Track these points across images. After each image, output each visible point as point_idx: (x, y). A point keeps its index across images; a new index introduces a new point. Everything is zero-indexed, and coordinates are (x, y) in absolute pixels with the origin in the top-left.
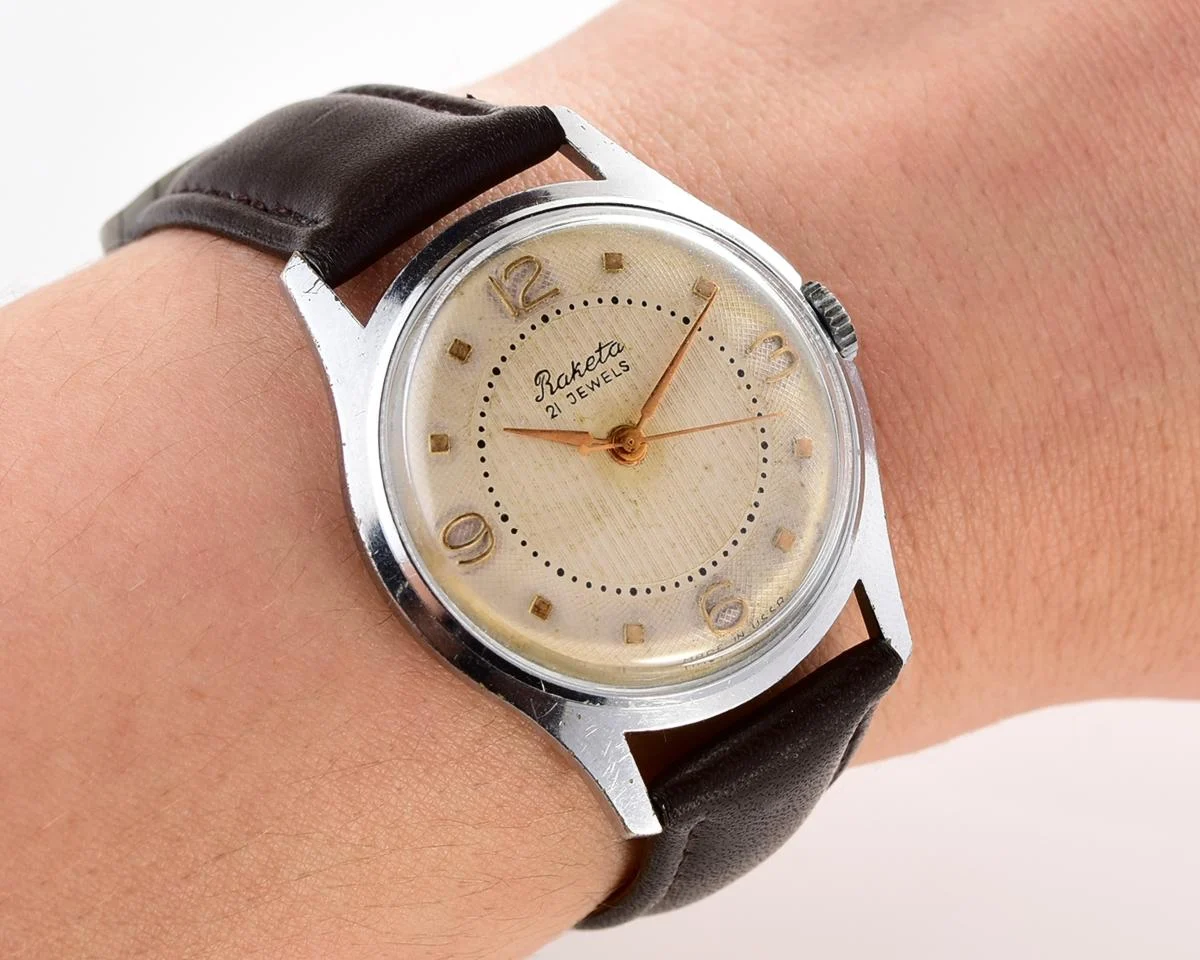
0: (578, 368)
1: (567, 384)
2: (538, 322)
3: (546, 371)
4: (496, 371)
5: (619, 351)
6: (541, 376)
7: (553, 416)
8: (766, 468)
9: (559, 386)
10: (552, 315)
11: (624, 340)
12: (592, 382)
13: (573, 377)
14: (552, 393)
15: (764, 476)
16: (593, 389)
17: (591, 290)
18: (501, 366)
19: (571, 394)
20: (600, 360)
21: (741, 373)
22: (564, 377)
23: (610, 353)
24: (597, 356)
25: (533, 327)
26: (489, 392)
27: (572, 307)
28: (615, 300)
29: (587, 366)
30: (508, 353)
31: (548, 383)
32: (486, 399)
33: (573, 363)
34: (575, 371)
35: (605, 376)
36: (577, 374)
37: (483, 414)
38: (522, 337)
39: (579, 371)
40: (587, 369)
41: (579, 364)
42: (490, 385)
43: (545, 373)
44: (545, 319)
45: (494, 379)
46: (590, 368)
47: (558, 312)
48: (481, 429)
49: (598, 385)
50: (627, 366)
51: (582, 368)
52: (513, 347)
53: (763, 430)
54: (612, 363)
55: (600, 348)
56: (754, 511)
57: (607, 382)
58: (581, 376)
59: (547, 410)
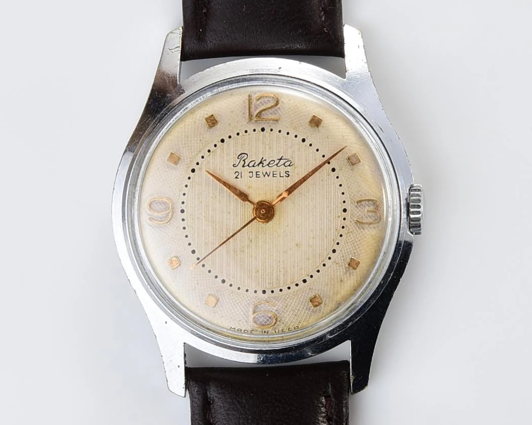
0: (264, 162)
1: (253, 166)
2: (259, 129)
3: (247, 155)
4: (223, 141)
5: (289, 165)
6: (243, 155)
7: (236, 178)
8: (328, 262)
9: (248, 165)
10: (267, 130)
11: (296, 161)
12: (266, 173)
13: (259, 165)
14: (243, 166)
15: (324, 265)
16: (264, 176)
17: (295, 128)
18: (226, 139)
19: (252, 172)
20: (277, 164)
21: (345, 210)
22: (254, 162)
23: (284, 164)
24: (277, 162)
25: (254, 130)
26: (212, 148)
27: (280, 131)
28: (304, 140)
29: (269, 164)
30: (234, 135)
31: (244, 160)
32: (209, 151)
33: (263, 158)
34: (261, 163)
35: (274, 173)
36: (261, 165)
37: (203, 157)
38: (246, 132)
39: (263, 164)
40: (268, 165)
41: (265, 160)
42: (215, 146)
43: (246, 155)
44: (263, 130)
45: (219, 144)
46: (270, 165)
47: (272, 130)
48: (198, 164)
49: (268, 176)
50: (289, 175)
51: (265, 163)
52: (238, 134)
53: (338, 244)
54: (283, 169)
55: (281, 159)
56: (308, 279)
57: (273, 176)
58: (263, 166)
59: (235, 173)
